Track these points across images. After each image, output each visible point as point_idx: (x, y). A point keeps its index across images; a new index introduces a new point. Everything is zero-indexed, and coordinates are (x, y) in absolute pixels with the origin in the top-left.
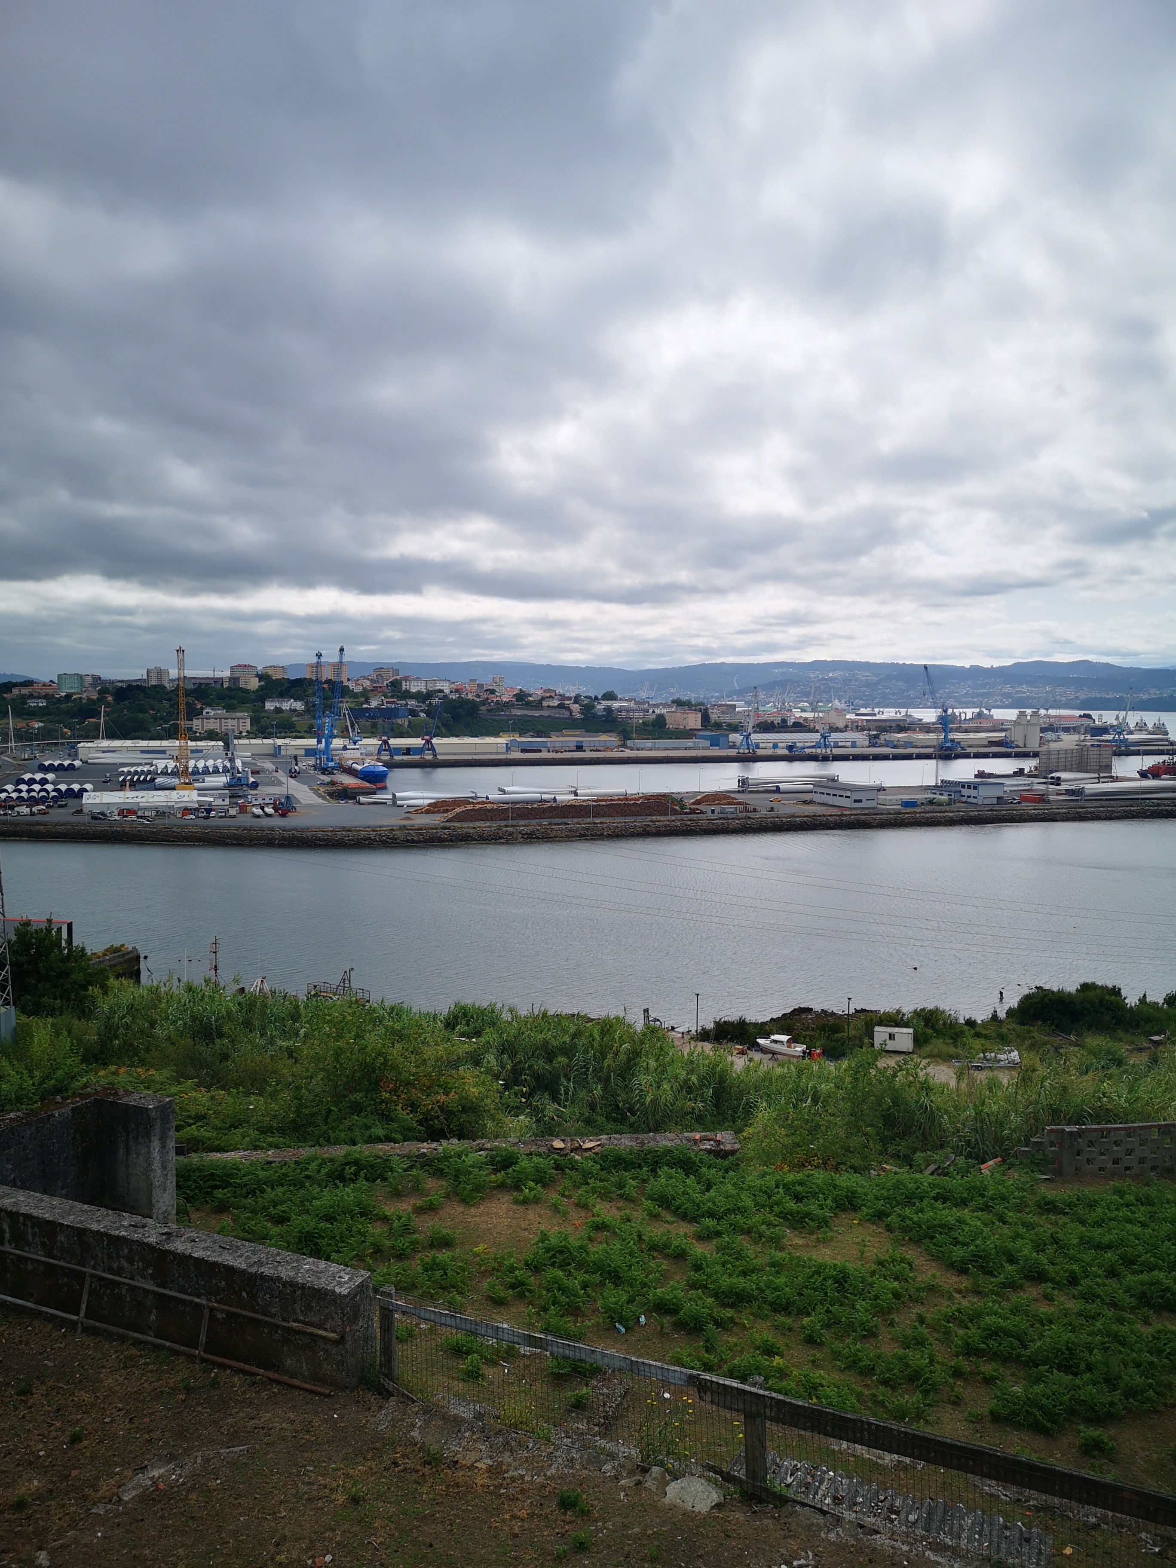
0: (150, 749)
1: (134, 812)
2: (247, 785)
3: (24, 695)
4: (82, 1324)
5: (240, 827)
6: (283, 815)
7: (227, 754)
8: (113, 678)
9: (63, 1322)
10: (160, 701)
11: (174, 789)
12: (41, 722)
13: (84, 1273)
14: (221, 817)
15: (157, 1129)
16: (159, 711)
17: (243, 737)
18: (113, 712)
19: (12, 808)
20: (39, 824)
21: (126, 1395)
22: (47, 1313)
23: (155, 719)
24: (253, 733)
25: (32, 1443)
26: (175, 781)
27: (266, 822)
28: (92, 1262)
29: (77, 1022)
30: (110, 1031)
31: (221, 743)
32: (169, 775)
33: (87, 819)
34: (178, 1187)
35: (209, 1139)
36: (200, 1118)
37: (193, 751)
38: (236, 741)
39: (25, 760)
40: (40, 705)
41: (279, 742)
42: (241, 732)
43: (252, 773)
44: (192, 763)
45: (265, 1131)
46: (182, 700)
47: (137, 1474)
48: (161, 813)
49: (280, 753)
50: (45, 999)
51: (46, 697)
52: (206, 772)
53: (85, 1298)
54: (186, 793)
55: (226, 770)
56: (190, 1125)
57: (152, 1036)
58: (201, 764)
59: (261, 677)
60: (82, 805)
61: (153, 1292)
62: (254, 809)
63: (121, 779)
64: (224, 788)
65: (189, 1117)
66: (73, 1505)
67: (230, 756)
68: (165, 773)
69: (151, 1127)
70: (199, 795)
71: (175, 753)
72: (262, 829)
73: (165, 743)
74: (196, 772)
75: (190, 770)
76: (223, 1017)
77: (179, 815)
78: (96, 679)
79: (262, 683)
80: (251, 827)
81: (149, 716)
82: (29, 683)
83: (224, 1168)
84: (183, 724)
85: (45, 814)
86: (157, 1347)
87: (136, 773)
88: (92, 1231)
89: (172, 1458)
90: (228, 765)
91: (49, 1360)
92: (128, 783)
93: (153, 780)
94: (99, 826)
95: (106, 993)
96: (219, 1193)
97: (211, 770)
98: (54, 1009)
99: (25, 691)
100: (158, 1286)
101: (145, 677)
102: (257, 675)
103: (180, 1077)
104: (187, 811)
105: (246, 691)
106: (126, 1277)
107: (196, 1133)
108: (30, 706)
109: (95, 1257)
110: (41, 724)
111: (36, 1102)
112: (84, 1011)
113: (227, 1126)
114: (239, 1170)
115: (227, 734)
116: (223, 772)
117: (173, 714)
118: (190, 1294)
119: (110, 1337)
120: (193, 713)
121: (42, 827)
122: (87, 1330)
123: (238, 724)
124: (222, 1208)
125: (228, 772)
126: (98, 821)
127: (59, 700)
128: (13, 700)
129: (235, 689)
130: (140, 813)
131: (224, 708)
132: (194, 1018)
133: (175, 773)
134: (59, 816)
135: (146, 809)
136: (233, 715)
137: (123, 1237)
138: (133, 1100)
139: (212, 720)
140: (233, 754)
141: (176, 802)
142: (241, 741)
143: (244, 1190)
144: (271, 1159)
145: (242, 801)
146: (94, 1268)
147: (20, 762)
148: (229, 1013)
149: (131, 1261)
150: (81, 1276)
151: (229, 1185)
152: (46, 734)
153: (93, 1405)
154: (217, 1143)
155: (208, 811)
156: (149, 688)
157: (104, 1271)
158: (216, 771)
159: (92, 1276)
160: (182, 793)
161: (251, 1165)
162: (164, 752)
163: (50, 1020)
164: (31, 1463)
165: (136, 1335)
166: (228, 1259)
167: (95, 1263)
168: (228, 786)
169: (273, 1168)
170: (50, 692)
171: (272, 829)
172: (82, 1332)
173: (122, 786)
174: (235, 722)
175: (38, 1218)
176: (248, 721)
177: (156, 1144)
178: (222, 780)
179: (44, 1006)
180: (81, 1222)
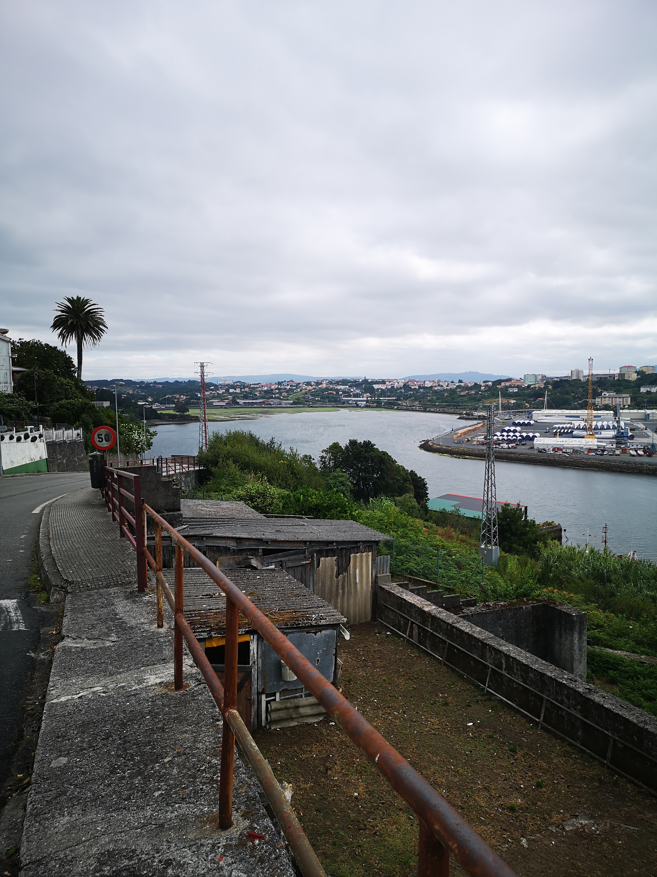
0: (571, 415)
1: (561, 450)
2: (627, 437)
3: (507, 386)
4: (541, 724)
5: (622, 461)
6: (650, 456)
7: (615, 418)
8: (552, 376)
9: (531, 721)
10: (577, 388)
11: (583, 437)
12: (515, 400)
13: (543, 698)
14: (610, 455)
15: (577, 627)
16: (577, 394)
17: (626, 409)
18: (551, 394)
19: (499, 444)
20: (512, 453)
21: (565, 771)
22: (523, 713)
23: (574, 398)
24: (632, 406)
25: (517, 779)
26: (584, 433)
27: (637, 459)
28: (547, 693)
29: (530, 560)
30: (547, 567)
31: (612, 412)
32: (581, 429)
33: (536, 452)
34: (588, 663)
35: (605, 640)
36: (599, 626)
37: (595, 417)
38: (621, 411)
39: (506, 420)
40: (515, 391)
41: (649, 412)
42: (624, 406)
43: (630, 430)
44: (594, 423)
45: (639, 643)
46: (590, 387)
47: (573, 818)
48: (575, 451)
49: (648, 418)
50: (514, 545)
51: (518, 387)
52: (602, 428)
53: (543, 711)
54: (590, 440)
55: (614, 428)
56: (594, 629)
57: (570, 575)
58: (599, 424)
59: (638, 373)
60: (533, 445)
61: (581, 719)
62: (631, 451)
63: (554, 431)
64: (613, 438)
65: (593, 624)
66: (538, 820)
67: (617, 419)
68: (578, 429)
69: (574, 625)
70: (598, 442)
71: (585, 418)
72: (635, 463)
73: (579, 412)
74: (596, 428)
75: (593, 427)
76: (611, 571)
77: (586, 453)
78: (544, 377)
79: (639, 377)
80: (629, 462)
81: (571, 397)
82: (509, 380)
83: (615, 659)
84: (590, 401)
85: (515, 448)
86: (581, 751)
87: (563, 428)
88: (548, 676)
89: (592, 817)
90: (616, 425)
91: (525, 738)
92: (558, 434)
93: (572, 432)
94: (542, 456)
95: (546, 547)
96: (611, 673)
97: (605, 427)
98: (519, 551)
99: (508, 384)
100: (583, 717)
101: (570, 375)
102: (636, 372)
103: (587, 601)
104: (590, 450)
105: (628, 381)
106: (565, 707)
107: (597, 635)
108: (510, 392)
109: (549, 691)
110: (515, 401)
111: (514, 599)
112: (535, 555)
113: (616, 635)
114: (623, 662)
115: (616, 407)
116: (612, 429)
117: (585, 395)
118: (602, 727)
119: (556, 736)
120: (596, 395)
121: (513, 455)
122: (543, 728)
123: (623, 401)
124: (613, 682)
125: (616, 428)
126: (542, 454)
127: (524, 388)
128: (501, 388)
129: (622, 381)
130: (564, 450)
131: (615, 391)
132: (594, 569)
133: (584, 429)
134: (522, 449)
135: (567, 448)
136: (620, 395)
137: (564, 684)
138: (564, 608)
139: (607, 399)
140: (619, 418)
141: (585, 445)
142: (624, 411)
143: (627, 675)
144: (644, 661)
145: (624, 446)
146: (548, 696)
147: (504, 421)
148: (615, 570)
149: (568, 699)
150: (541, 699)
151: (616, 669)
152: (517, 406)
153: (548, 771)
154: (610, 643)
155: (603, 451)
156: (572, 381)
157: (553, 700)
158: (608, 428)
159: (547, 700)
160: (588, 440)
161: (631, 661)
162: (578, 417)
163: (517, 556)
164: (516, 789)
165: (570, 740)
166: (626, 714)
167: (549, 693)
168: (615, 437)
169: (645, 666)
170: (520, 384)
171: (642, 464)
172: (541, 729)
173: (555, 435)
174: (621, 400)
175: (520, 661)
176: (629, 399)
177: (576, 636)
178: (612, 433)
179: (514, 549)
180: (542, 670)
